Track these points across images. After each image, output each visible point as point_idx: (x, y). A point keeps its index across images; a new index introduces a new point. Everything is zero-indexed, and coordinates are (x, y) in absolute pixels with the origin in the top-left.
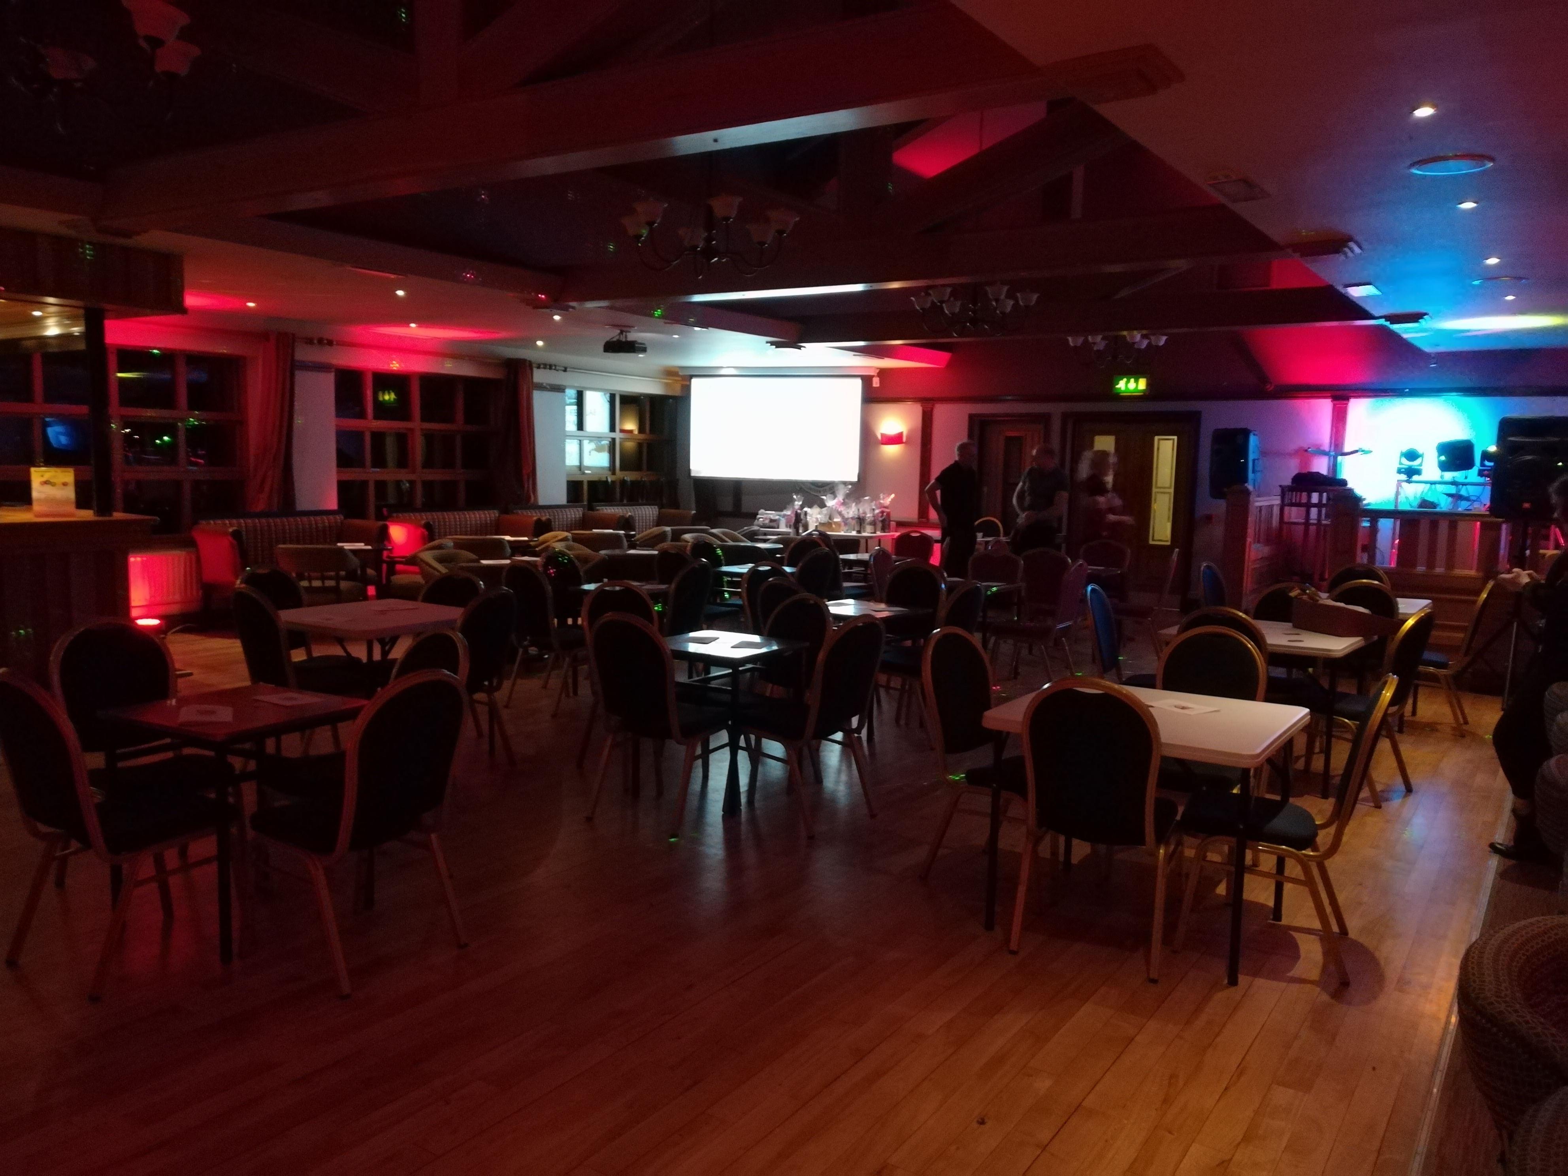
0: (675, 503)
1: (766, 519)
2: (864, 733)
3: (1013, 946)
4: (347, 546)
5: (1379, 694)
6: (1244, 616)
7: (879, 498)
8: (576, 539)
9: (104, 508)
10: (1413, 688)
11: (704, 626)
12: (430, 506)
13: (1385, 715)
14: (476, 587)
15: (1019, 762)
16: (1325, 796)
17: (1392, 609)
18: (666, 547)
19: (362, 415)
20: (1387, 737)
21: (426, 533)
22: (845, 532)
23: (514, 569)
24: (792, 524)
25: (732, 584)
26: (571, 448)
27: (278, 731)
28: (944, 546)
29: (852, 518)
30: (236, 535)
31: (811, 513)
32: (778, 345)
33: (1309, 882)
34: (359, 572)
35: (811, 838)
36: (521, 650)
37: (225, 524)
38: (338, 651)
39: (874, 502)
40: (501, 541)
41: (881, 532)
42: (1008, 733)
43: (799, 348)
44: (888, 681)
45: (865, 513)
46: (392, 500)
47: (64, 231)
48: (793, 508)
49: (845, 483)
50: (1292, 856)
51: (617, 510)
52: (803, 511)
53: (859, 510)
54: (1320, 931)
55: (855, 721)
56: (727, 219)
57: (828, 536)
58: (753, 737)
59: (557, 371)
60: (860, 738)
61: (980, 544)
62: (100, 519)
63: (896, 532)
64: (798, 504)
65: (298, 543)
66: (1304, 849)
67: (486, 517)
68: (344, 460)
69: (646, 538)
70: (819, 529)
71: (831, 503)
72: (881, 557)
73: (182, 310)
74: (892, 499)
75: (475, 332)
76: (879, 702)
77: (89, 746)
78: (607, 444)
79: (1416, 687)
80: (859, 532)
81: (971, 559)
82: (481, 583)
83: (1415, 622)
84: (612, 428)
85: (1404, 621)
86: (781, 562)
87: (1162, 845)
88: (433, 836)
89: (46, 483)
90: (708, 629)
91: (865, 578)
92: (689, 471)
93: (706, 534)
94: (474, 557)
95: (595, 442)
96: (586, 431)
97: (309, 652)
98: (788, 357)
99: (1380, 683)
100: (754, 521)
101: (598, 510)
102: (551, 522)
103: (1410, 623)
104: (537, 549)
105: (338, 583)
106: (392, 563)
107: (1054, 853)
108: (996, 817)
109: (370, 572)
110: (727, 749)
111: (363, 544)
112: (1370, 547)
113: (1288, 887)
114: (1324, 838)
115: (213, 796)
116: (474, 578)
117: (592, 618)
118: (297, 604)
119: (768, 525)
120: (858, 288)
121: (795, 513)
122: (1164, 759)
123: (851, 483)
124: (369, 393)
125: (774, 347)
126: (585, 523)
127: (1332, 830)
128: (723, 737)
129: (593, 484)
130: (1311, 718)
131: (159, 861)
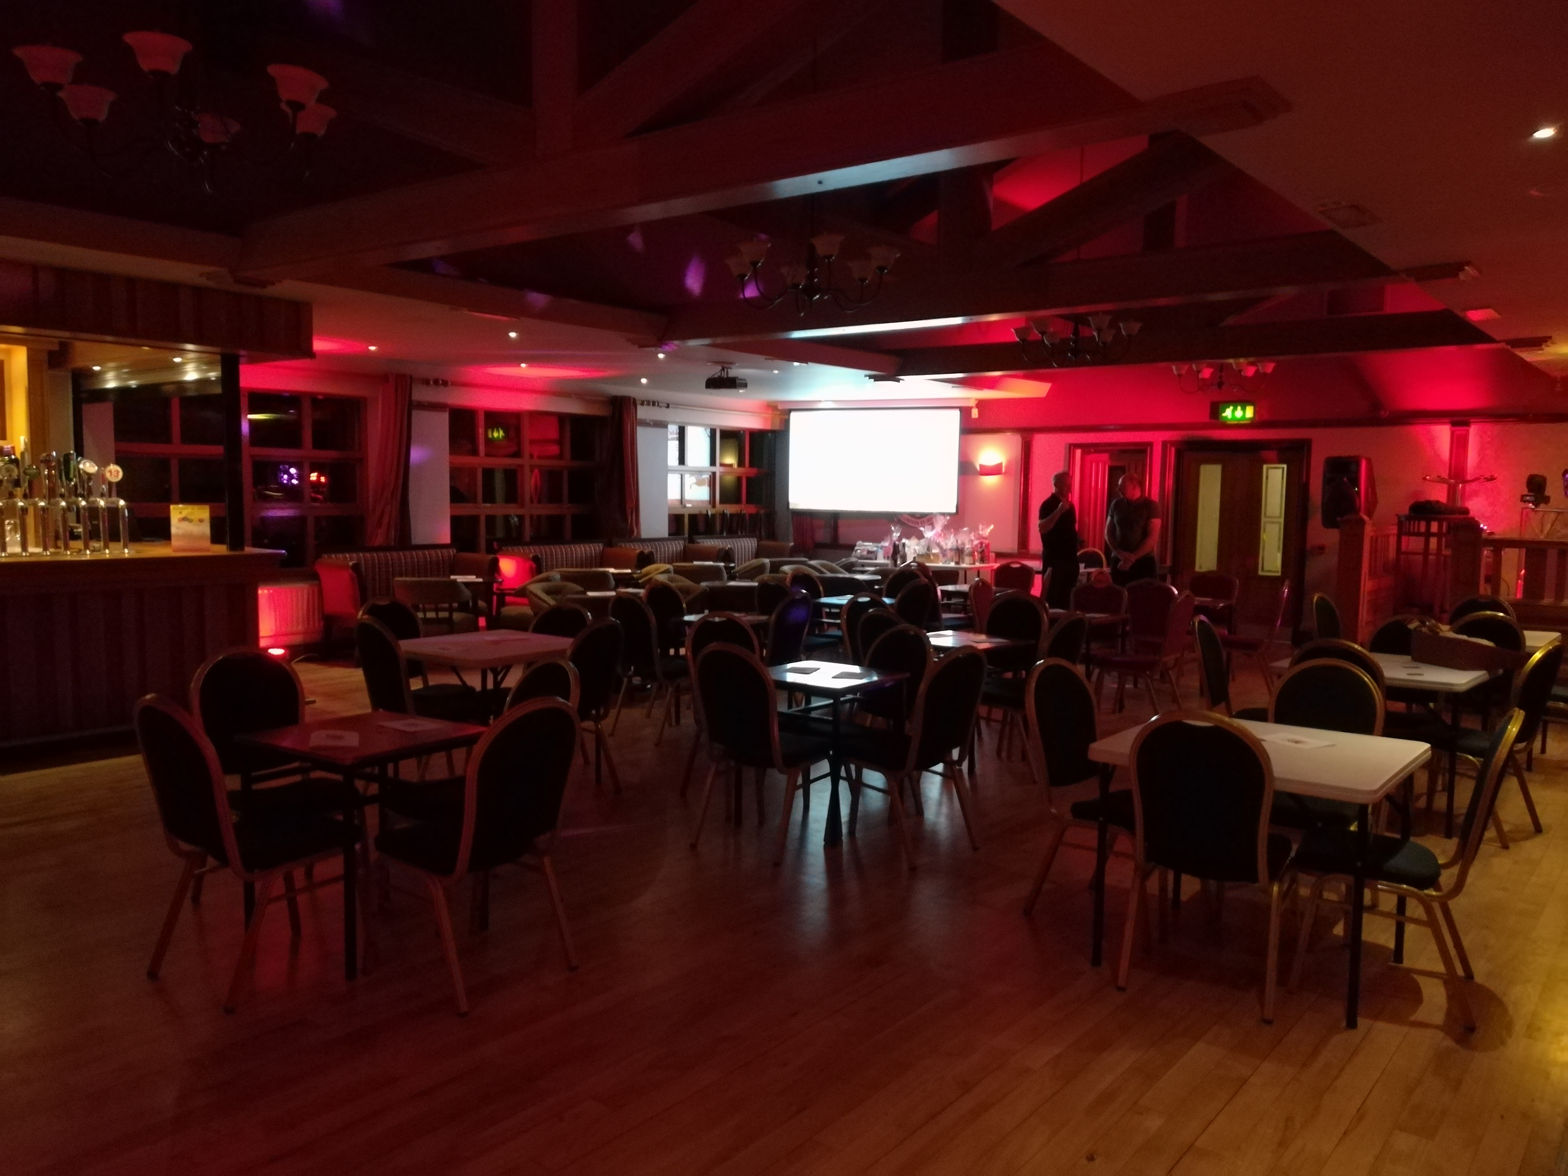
0: (772, 535)
1: (864, 550)
2: (965, 766)
3: (1121, 982)
4: (460, 579)
5: (1504, 730)
6: (1360, 648)
7: (978, 529)
8: (677, 571)
9: (236, 543)
10: (1541, 723)
11: (802, 657)
12: (537, 540)
13: (1511, 753)
14: (583, 618)
15: (1127, 795)
16: (1449, 836)
17: (1519, 642)
18: (766, 578)
19: (475, 452)
20: (1515, 775)
21: (534, 566)
22: (943, 564)
23: (620, 600)
24: (890, 555)
25: (830, 615)
26: (673, 481)
27: (397, 756)
28: (1045, 577)
29: (951, 550)
30: (356, 568)
31: (909, 544)
32: (876, 378)
33: (1431, 923)
34: (471, 604)
35: (913, 869)
36: (625, 680)
37: (346, 558)
38: (453, 680)
39: (973, 533)
40: (605, 574)
41: (980, 563)
42: (1115, 767)
43: (898, 381)
44: (989, 712)
45: (963, 544)
46: (500, 533)
47: (203, 281)
48: (891, 540)
49: (944, 514)
50: (1414, 895)
51: (717, 543)
52: (901, 542)
53: (957, 541)
54: (1444, 974)
55: (955, 753)
56: (829, 257)
57: (927, 568)
58: (853, 767)
59: (661, 407)
60: (961, 771)
61: (1083, 574)
62: (232, 553)
63: (996, 562)
64: (896, 535)
65: (413, 576)
66: (1427, 888)
67: (591, 551)
68: (456, 496)
69: (746, 569)
70: (917, 560)
71: (929, 534)
72: (980, 588)
73: (310, 353)
74: (991, 531)
75: (582, 371)
76: (980, 734)
77: (228, 770)
78: (708, 478)
79: (1546, 724)
80: (957, 563)
81: (1074, 589)
82: (589, 614)
83: (1542, 655)
84: (713, 462)
85: (1531, 655)
86: (880, 593)
87: (1276, 882)
88: (547, 860)
89: (184, 519)
90: (807, 659)
91: (964, 609)
92: (788, 503)
93: (804, 565)
94: (580, 589)
95: (696, 476)
96: (687, 465)
97: (425, 681)
98: (888, 390)
99: (1506, 718)
100: (852, 552)
101: (698, 543)
102: (653, 555)
103: (1538, 656)
104: (640, 581)
105: (451, 615)
106: (502, 596)
107: (1163, 889)
108: (1103, 853)
109: (481, 604)
110: (828, 780)
111: (475, 577)
112: (1494, 579)
113: (1410, 929)
114: (1447, 878)
115: (340, 818)
116: (583, 610)
117: (696, 649)
118: (414, 633)
119: (866, 556)
120: (957, 321)
121: (893, 544)
122: (1278, 794)
123: (950, 514)
124: (481, 431)
125: (873, 380)
126: (687, 555)
127: (1455, 870)
128: (824, 766)
129: (693, 518)
130: (1433, 755)
131: (289, 880)
